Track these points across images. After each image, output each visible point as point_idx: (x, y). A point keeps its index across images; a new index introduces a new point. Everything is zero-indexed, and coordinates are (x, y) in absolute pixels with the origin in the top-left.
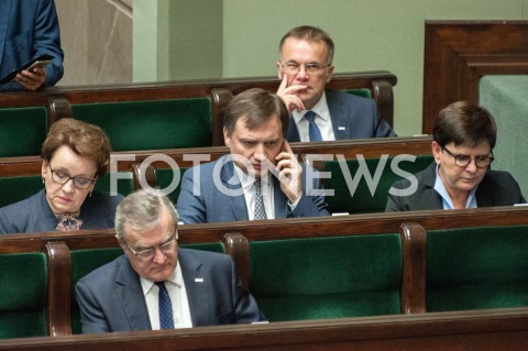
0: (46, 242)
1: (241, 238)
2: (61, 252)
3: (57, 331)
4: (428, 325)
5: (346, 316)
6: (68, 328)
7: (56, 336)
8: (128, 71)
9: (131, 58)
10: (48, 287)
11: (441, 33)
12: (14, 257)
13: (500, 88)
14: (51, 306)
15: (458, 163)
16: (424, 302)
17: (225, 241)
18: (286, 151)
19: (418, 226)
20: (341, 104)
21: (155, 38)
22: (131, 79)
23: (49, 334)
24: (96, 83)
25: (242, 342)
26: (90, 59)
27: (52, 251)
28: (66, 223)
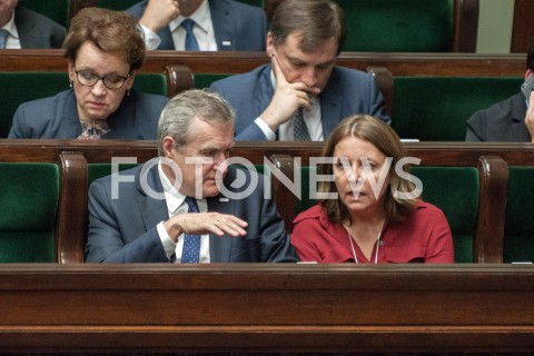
0: (60, 151)
1: (289, 161)
2: (76, 165)
3: (65, 257)
4: (506, 278)
6: (78, 255)
7: (65, 263)
10: (59, 205)
12: (19, 167)
14: (62, 227)
16: (500, 249)
19: (500, 160)
20: (227, 13)
23: (57, 261)
25: (284, 284)
27: (67, 162)
28: (91, 132)
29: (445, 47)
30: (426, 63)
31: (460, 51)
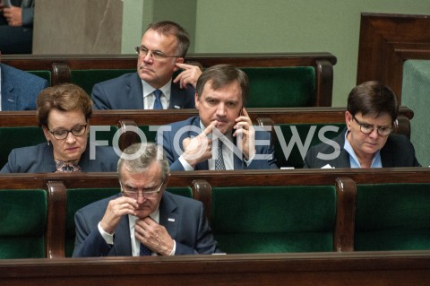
0: (47, 181)
1: (205, 184)
2: (58, 190)
3: (52, 254)
4: (357, 261)
5: (289, 251)
6: (62, 252)
7: (52, 258)
8: (118, 44)
9: (121, 34)
10: (47, 218)
11: (374, 23)
12: (19, 193)
13: (420, 70)
14: (49, 234)
15: (363, 129)
16: (352, 242)
17: (192, 186)
18: (243, 115)
19: (350, 180)
21: (141, 18)
22: (120, 51)
23: (46, 257)
24: (91, 53)
26: (87, 32)
27: (52, 188)
28: (65, 168)
29: (310, 103)
30: (298, 114)
31: (320, 106)
